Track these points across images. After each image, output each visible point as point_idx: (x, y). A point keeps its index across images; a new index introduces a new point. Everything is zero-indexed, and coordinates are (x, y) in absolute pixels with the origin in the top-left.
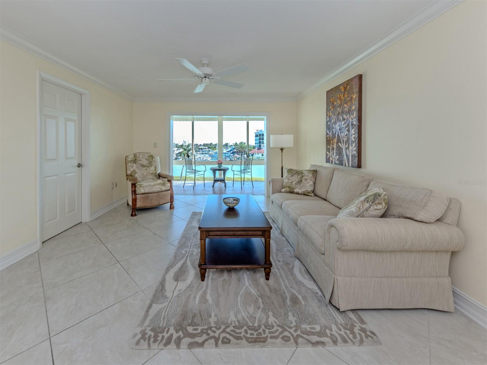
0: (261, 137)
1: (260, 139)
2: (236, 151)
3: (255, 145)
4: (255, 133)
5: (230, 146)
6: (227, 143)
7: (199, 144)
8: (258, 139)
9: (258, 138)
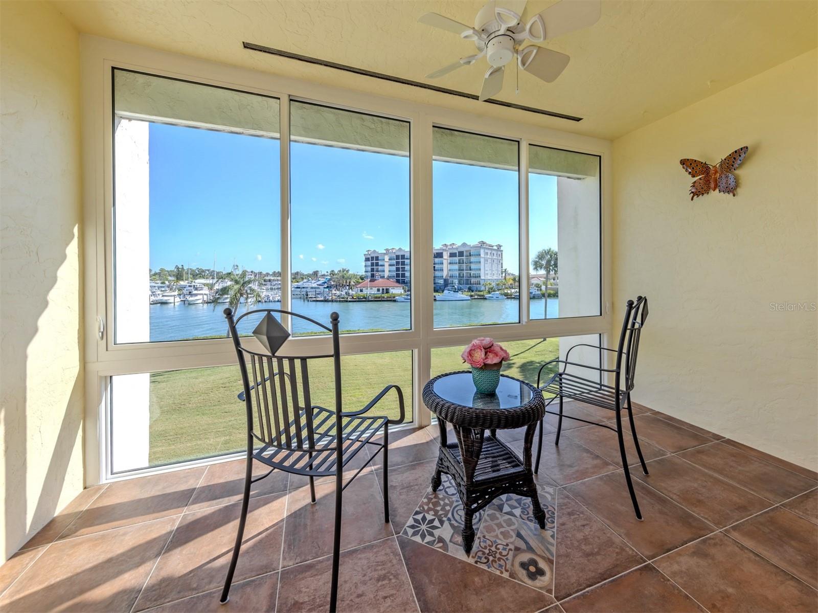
0: (375, 261)
1: (372, 265)
2: (332, 283)
3: (364, 274)
4: (365, 255)
5: (322, 275)
6: (317, 271)
7: (265, 273)
8: (370, 265)
9: (369, 263)
